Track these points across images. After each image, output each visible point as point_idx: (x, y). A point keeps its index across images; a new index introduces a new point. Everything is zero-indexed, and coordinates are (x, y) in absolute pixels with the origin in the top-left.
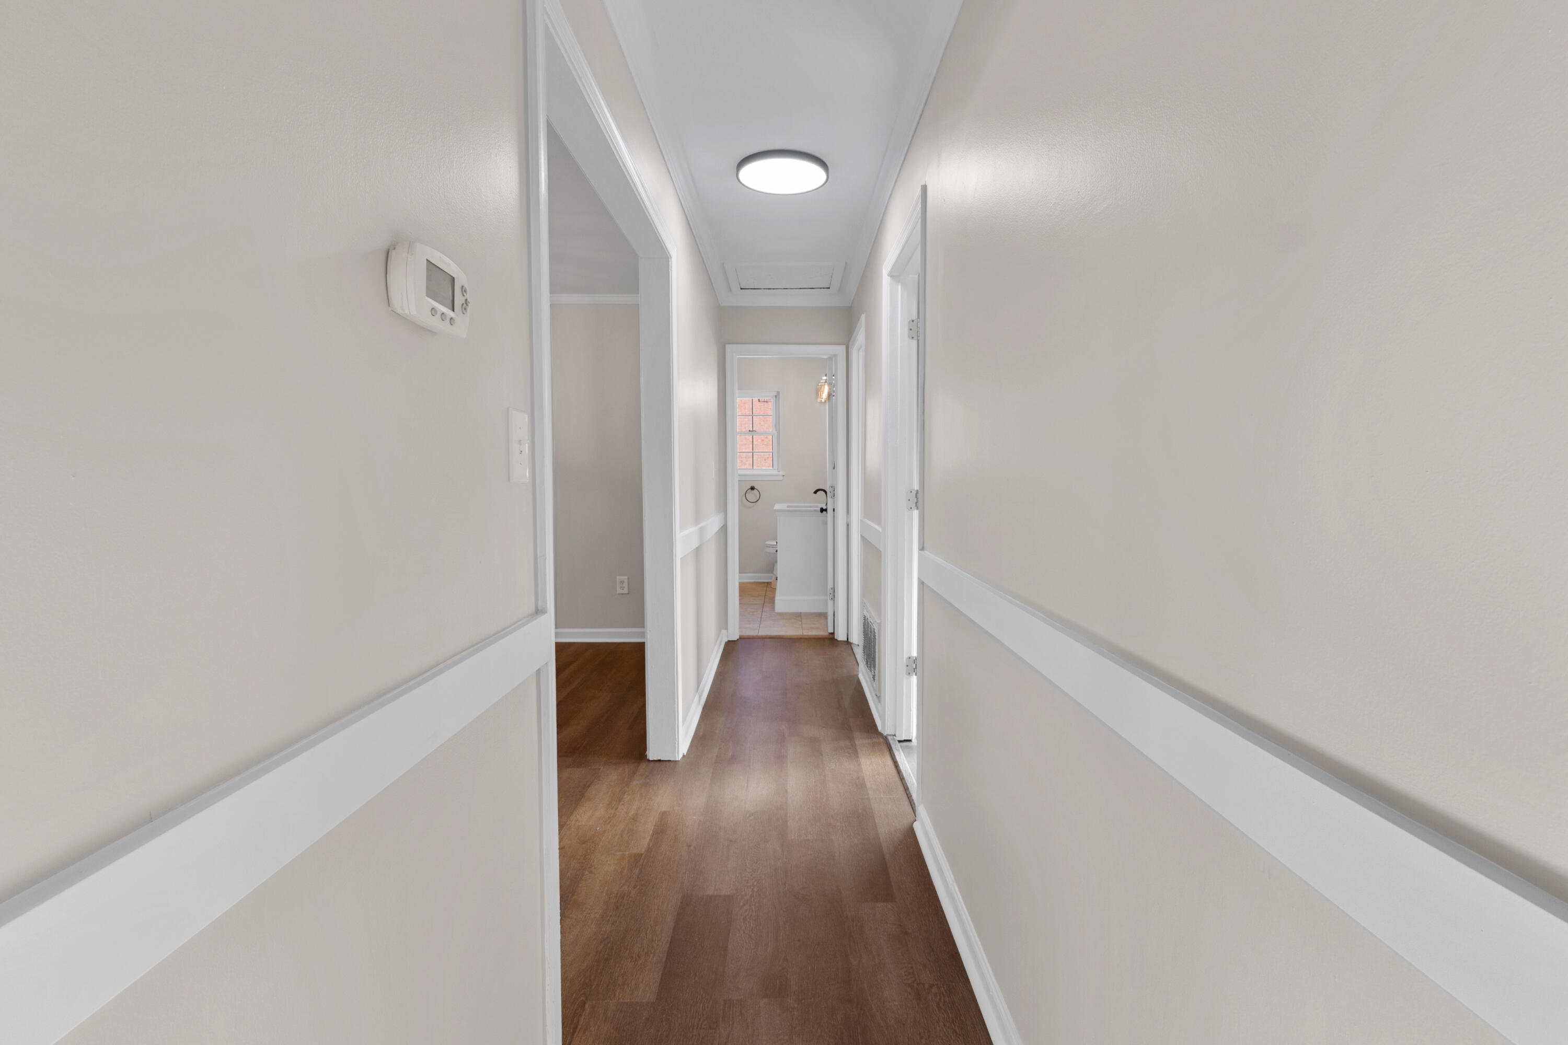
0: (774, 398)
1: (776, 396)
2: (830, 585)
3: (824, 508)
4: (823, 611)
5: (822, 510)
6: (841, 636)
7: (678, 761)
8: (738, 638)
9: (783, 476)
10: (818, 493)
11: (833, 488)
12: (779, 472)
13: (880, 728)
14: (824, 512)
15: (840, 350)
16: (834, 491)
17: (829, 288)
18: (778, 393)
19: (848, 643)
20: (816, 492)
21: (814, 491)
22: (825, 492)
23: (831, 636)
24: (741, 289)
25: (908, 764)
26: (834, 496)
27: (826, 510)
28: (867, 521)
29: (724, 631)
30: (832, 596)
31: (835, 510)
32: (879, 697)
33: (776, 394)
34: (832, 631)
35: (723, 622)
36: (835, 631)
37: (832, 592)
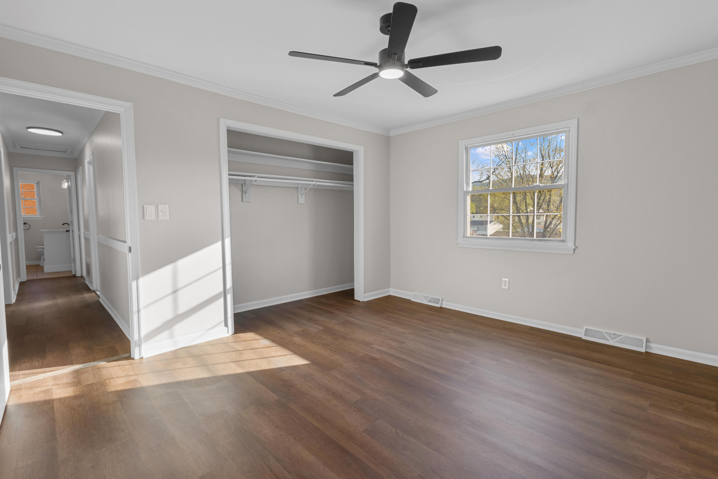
0: (36, 184)
1: (37, 183)
2: (72, 257)
3: (68, 230)
4: (70, 270)
5: (67, 231)
6: (78, 274)
7: (12, 304)
8: (26, 280)
9: (44, 218)
10: (64, 225)
11: (72, 222)
12: (41, 216)
13: (91, 288)
14: (68, 232)
15: (72, 174)
16: (72, 223)
17: (65, 152)
18: (39, 182)
19: (82, 277)
20: (63, 224)
21: (62, 224)
22: (68, 224)
23: (74, 276)
24: (21, 148)
25: (98, 293)
26: (72, 225)
27: (69, 231)
28: (85, 232)
29: (19, 279)
30: (73, 261)
31: (73, 231)
32: (91, 282)
33: (37, 182)
34: (75, 274)
35: (18, 274)
36: (76, 274)
37: (73, 260)
